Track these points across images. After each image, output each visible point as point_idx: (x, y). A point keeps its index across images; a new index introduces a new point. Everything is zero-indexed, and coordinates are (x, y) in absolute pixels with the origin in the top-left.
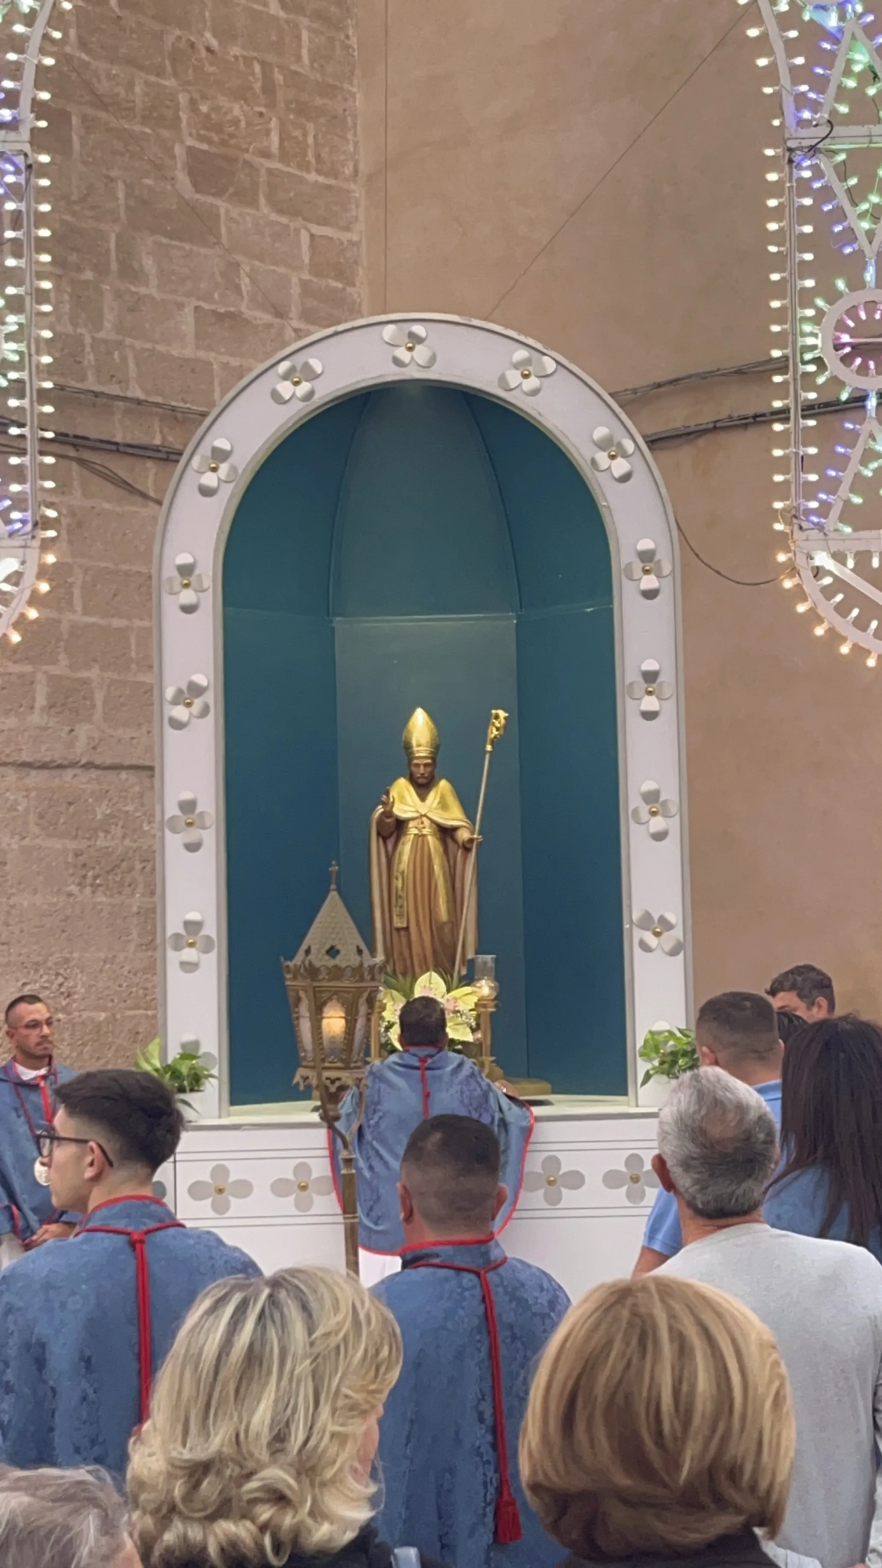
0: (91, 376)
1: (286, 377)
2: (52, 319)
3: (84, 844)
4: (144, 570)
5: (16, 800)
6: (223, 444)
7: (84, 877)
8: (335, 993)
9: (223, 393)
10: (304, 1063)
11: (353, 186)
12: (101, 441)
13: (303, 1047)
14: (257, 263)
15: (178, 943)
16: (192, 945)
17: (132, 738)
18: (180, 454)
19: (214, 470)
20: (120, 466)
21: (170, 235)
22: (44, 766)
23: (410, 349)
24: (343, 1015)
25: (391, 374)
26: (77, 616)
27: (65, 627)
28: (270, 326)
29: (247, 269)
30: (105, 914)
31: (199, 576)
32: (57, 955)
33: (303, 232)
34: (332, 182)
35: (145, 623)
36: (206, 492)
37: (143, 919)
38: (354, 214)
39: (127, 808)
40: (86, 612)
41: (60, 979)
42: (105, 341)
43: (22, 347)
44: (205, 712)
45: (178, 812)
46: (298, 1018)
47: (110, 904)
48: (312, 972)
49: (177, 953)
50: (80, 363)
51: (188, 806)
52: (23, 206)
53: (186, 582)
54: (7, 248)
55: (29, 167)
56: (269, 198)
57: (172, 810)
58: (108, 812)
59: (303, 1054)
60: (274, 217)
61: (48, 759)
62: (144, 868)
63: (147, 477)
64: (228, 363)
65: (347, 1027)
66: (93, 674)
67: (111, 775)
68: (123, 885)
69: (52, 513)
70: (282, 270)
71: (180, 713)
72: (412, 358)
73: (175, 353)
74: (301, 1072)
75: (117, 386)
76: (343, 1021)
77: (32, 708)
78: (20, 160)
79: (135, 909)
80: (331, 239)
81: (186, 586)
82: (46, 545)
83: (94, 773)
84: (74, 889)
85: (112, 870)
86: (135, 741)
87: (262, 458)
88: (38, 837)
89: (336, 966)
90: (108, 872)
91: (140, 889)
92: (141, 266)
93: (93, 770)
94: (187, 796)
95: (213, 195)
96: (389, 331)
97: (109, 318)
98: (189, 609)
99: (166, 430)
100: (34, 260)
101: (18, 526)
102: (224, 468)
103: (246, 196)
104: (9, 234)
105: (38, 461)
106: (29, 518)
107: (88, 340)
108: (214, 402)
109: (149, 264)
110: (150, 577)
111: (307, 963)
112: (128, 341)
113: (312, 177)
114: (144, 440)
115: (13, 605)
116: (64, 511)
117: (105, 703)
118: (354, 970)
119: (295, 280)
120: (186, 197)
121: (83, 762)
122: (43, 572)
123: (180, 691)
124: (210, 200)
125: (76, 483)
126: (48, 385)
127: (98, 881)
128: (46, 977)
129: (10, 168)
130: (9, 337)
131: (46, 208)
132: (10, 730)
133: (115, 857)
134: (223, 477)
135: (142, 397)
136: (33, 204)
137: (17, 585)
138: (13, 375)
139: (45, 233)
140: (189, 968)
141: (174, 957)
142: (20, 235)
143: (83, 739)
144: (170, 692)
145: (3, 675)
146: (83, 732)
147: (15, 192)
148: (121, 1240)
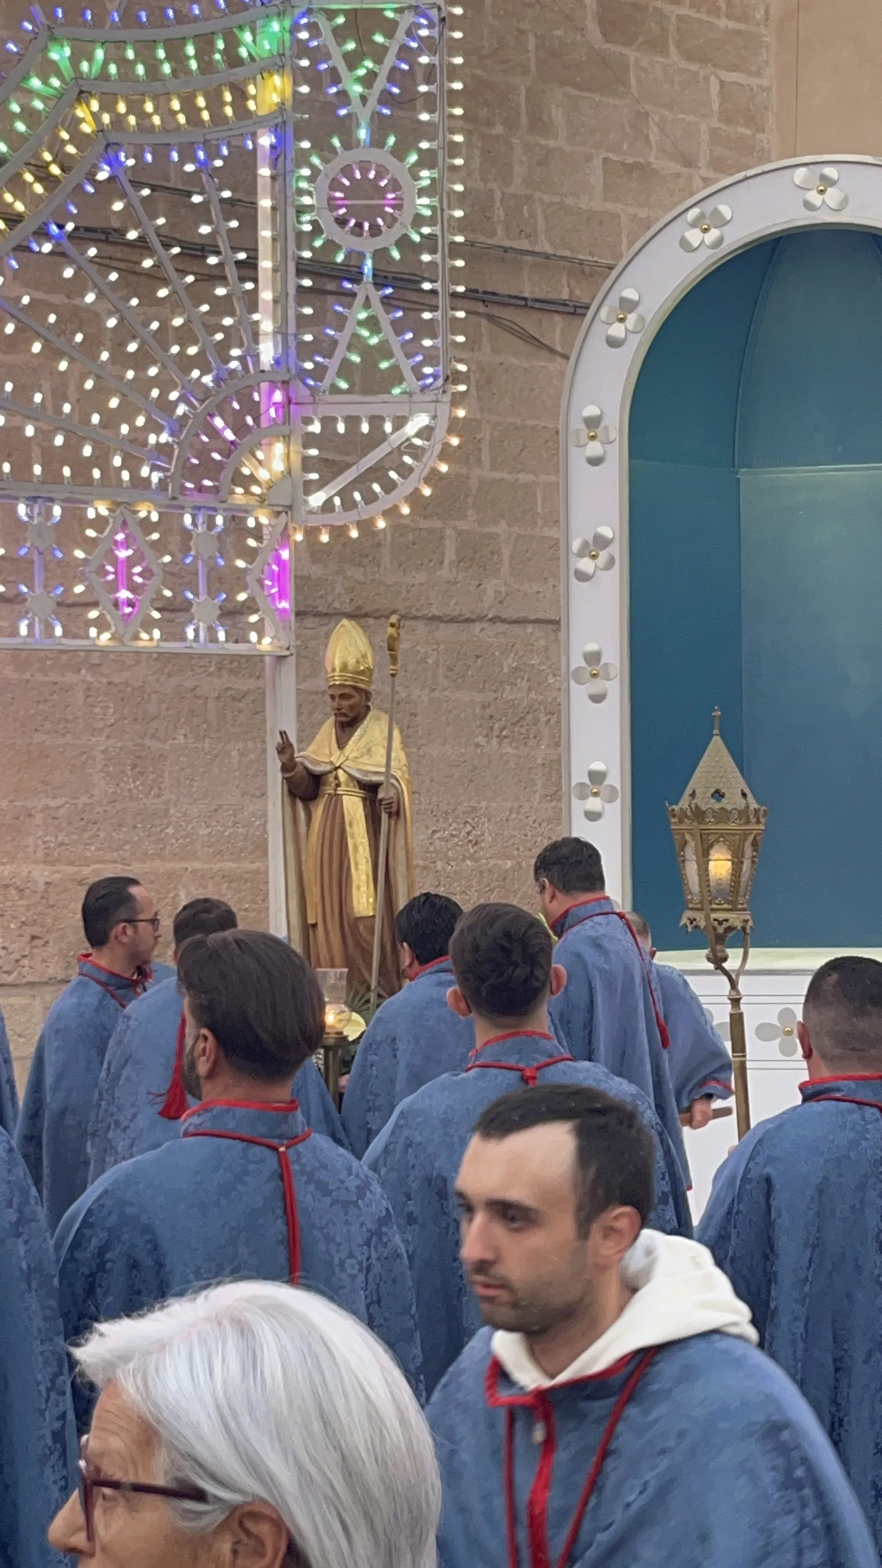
0: (500, 230)
1: (694, 225)
2: (463, 174)
3: (491, 696)
4: (550, 424)
5: (427, 653)
6: (631, 294)
7: (491, 728)
8: (722, 835)
9: (630, 245)
10: (691, 906)
11: (764, 31)
12: (510, 297)
13: (689, 889)
14: (667, 113)
15: (583, 793)
16: (596, 794)
17: (538, 592)
18: (588, 308)
19: (622, 320)
20: (528, 321)
21: (579, 87)
22: (452, 620)
23: (822, 192)
24: (730, 857)
25: (803, 218)
26: (485, 472)
27: (473, 484)
28: (678, 176)
29: (656, 119)
30: (511, 764)
31: (606, 428)
32: (466, 804)
33: (712, 78)
34: (742, 26)
35: (552, 478)
36: (614, 343)
37: (547, 770)
38: (765, 57)
39: (533, 662)
40: (494, 467)
41: (469, 828)
42: (514, 196)
43: (435, 202)
44: (610, 563)
45: (583, 664)
46: (684, 861)
47: (516, 755)
48: (699, 815)
49: (582, 802)
50: (489, 218)
51: (593, 658)
52: (436, 60)
53: (592, 434)
54: (419, 103)
55: (443, 20)
56: (678, 46)
57: (577, 661)
58: (514, 665)
59: (689, 897)
60: (683, 64)
61: (456, 613)
62: (549, 720)
63: (555, 331)
64: (635, 215)
65: (733, 869)
66: (501, 528)
67: (516, 629)
68: (529, 738)
69: (462, 368)
70: (690, 118)
71: (586, 565)
72: (823, 201)
73: (582, 205)
74: (687, 914)
75: (526, 241)
76: (730, 863)
77: (442, 563)
78: (434, 13)
79: (540, 761)
80: (742, 85)
81: (593, 438)
82: (457, 400)
83: (501, 627)
84: (481, 740)
85: (519, 721)
86: (540, 596)
87: (670, 306)
88: (445, 689)
89: (722, 809)
90: (514, 724)
91: (545, 741)
92: (550, 119)
93: (499, 624)
94: (592, 647)
95: (624, 44)
96: (800, 175)
97: (519, 172)
98: (595, 461)
99: (573, 283)
100: (446, 114)
101: (430, 381)
102: (632, 318)
103: (657, 46)
104: (423, 88)
105: (449, 316)
106: (441, 373)
107: (498, 195)
108: (621, 254)
109: (558, 116)
110: (557, 433)
111: (693, 806)
112: (537, 195)
113: (723, 22)
114: (552, 296)
115: (424, 460)
116: (474, 368)
117: (512, 557)
118: (740, 812)
119: (703, 128)
120: (596, 47)
121: (490, 616)
122: (454, 426)
123: (586, 544)
124: (619, 49)
125: (485, 339)
126: (460, 239)
127: (504, 733)
128: (454, 825)
129: (424, 21)
130: (422, 192)
131: (458, 60)
132: (421, 584)
133: (520, 709)
134: (630, 327)
135: (550, 251)
136: (446, 57)
137: (428, 440)
138: (426, 230)
139: (458, 86)
140: (594, 816)
141: (578, 807)
142: (433, 88)
143: (490, 593)
144: (576, 545)
145: (414, 530)
146: (491, 587)
147: (429, 45)
148: (513, 1076)
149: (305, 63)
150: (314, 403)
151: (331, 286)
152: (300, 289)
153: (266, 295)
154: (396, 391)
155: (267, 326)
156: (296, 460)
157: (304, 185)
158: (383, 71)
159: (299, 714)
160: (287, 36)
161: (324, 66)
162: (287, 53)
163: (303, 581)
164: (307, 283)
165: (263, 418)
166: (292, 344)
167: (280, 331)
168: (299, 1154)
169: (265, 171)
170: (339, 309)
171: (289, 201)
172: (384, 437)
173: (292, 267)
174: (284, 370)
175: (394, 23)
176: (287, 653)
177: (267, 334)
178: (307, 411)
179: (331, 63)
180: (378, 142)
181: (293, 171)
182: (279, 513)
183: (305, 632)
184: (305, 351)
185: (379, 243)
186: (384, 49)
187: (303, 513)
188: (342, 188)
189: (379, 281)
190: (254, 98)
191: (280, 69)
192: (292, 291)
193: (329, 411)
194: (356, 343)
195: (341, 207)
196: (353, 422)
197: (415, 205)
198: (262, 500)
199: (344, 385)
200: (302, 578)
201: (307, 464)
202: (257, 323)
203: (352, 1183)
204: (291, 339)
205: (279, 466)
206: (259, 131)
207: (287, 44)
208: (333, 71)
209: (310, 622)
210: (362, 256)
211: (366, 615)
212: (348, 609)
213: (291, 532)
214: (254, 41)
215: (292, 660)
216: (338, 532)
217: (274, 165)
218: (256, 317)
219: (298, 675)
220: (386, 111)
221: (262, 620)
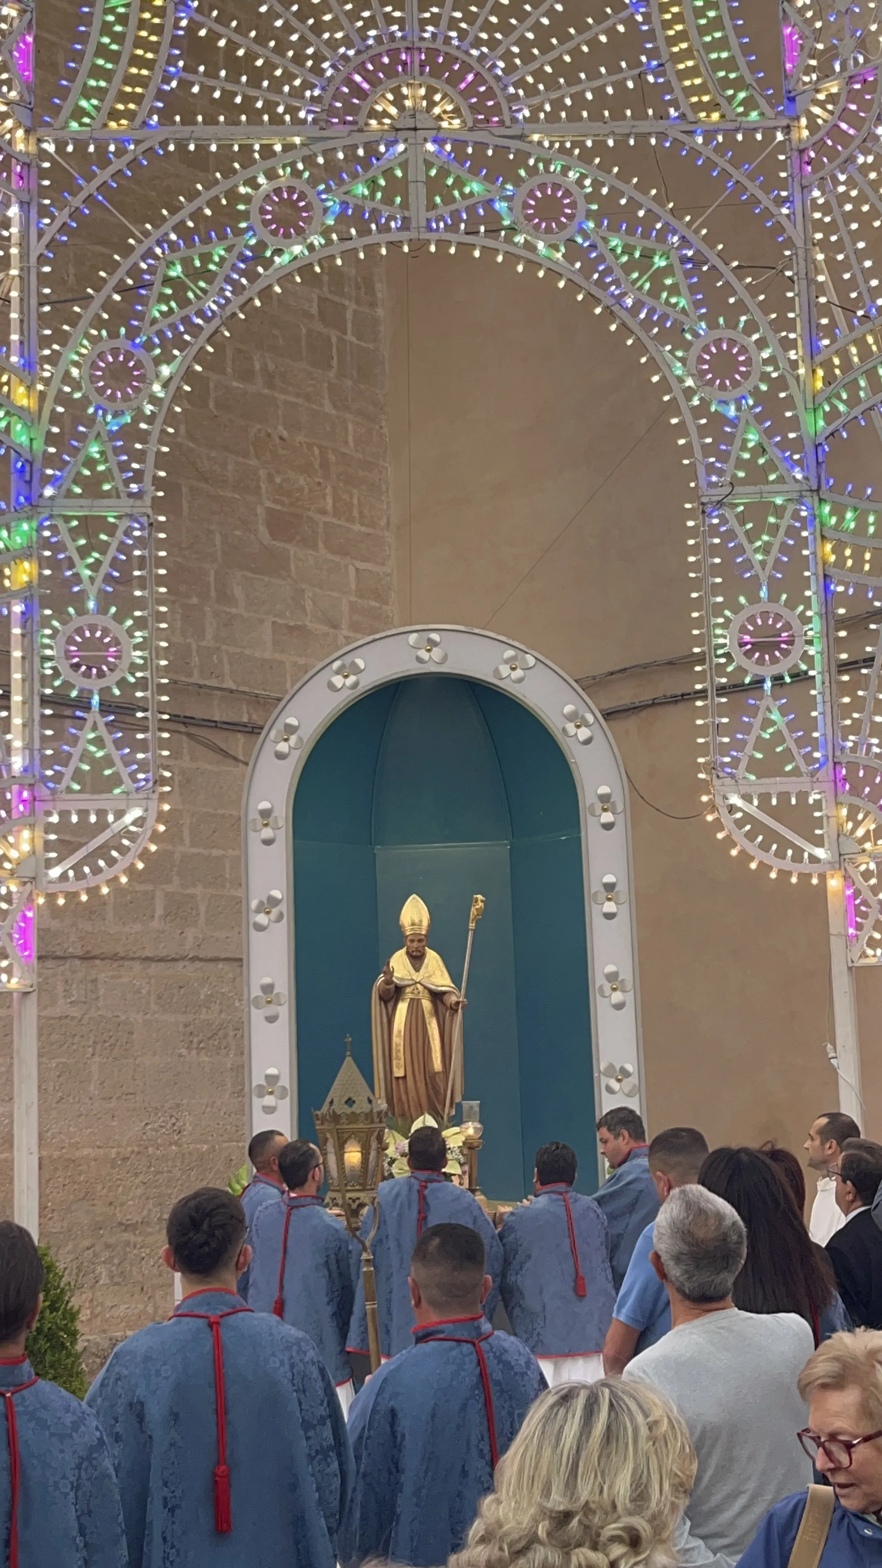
0: (196, 673)
1: (337, 672)
2: (168, 633)
3: (191, 1017)
4: (235, 813)
5: (141, 985)
6: (293, 721)
7: (191, 1042)
8: (353, 1133)
9: (293, 684)
10: (332, 1188)
11: (386, 534)
12: (204, 720)
14: (317, 590)
15: (261, 1092)
16: (271, 1093)
17: (227, 938)
18: (262, 728)
19: (286, 740)
20: (218, 738)
21: (254, 571)
22: (161, 960)
23: (429, 651)
24: (360, 1150)
25: (415, 669)
26: (186, 848)
27: (177, 856)
28: (327, 634)
29: (310, 595)
30: (206, 1070)
31: (276, 818)
32: (171, 1102)
33: (351, 567)
34: (371, 531)
35: (236, 853)
36: (280, 756)
37: (235, 1074)
38: (387, 553)
39: (223, 990)
40: (192, 846)
41: (174, 1120)
42: (207, 648)
43: (145, 654)
44: (280, 918)
45: (260, 993)
47: (210, 1063)
48: (336, 1118)
49: (260, 1099)
50: (188, 663)
51: (268, 989)
52: (146, 553)
53: (265, 822)
54: (135, 582)
55: (151, 525)
56: (325, 543)
57: (256, 992)
58: (209, 993)
60: (330, 556)
61: (164, 955)
62: (236, 1035)
63: (238, 746)
64: (296, 662)
65: (363, 1158)
66: (198, 890)
67: (211, 965)
68: (220, 1048)
69: (167, 774)
70: (335, 594)
71: (262, 919)
72: (430, 657)
73: (258, 655)
74: (330, 1195)
75: (215, 680)
76: (360, 1154)
77: (153, 917)
78: (144, 520)
79: (229, 1066)
80: (371, 571)
81: (266, 825)
82: (163, 797)
83: (198, 964)
84: (183, 1051)
85: (212, 1036)
86: (228, 940)
87: (320, 731)
88: (155, 1013)
89: (353, 1113)
90: (209, 1038)
91: (233, 1051)
92: (233, 593)
93: (197, 962)
94: (267, 980)
95: (285, 541)
96: (413, 638)
97: (210, 632)
98: (268, 842)
99: (252, 711)
100: (154, 591)
101: (143, 783)
102: (293, 739)
103: (309, 543)
104: (137, 573)
105: (157, 736)
106: (151, 778)
107: (194, 647)
108: (286, 690)
109: (238, 592)
110: (239, 819)
111: (331, 1111)
112: (224, 647)
113: (357, 527)
114: (235, 719)
115: (139, 841)
116: (176, 772)
117: (207, 912)
118: (366, 1115)
119: (345, 601)
120: (265, 543)
121: (191, 956)
122: (161, 817)
123: (261, 903)
124: (282, 545)
125: (185, 751)
126: (165, 681)
127: (201, 1045)
128: (162, 1119)
129: (136, 525)
130: (137, 647)
131: (163, 554)
132: (137, 933)
133: (214, 1027)
134: (292, 745)
135: (234, 687)
136: (154, 551)
137: (141, 826)
138: (139, 674)
139: (162, 572)
140: (269, 1110)
141: (257, 1103)
142: (144, 573)
143: (190, 939)
144: (254, 904)
145: (131, 892)
146: (191, 934)
147: (140, 542)
148: (202, 1323)
149: (47, 553)
150: (53, 800)
151: (68, 712)
152: (43, 716)
153: (17, 721)
154: (117, 791)
155: (17, 744)
156: (39, 844)
157: (47, 641)
158: (107, 560)
159: (40, 1035)
160: (34, 533)
161: (62, 556)
162: (35, 546)
163: (44, 933)
164: (48, 712)
165: (14, 812)
166: (37, 757)
167: (28, 747)
168: (23, 1398)
169: (17, 631)
170: (74, 731)
171: (35, 652)
172: (107, 826)
173: (37, 700)
174: (30, 776)
175: (115, 526)
176: (31, 990)
177: (17, 749)
178: (48, 807)
179: (67, 553)
180: (102, 610)
181: (38, 631)
182: (25, 883)
183: (45, 971)
184: (47, 762)
185: (103, 683)
186: (107, 544)
187: (44, 883)
188: (76, 644)
189: (104, 708)
190: (9, 578)
191: (28, 557)
192: (37, 718)
193: (65, 806)
194: (86, 756)
195: (74, 657)
196: (83, 814)
197: (130, 656)
198: (12, 873)
199: (76, 787)
200: (43, 930)
201: (48, 846)
202: (9, 741)
203: (68, 1419)
204: (36, 753)
205: (26, 847)
206: (13, 602)
207: (34, 539)
208: (70, 559)
209: (50, 964)
210: (91, 692)
211: (94, 958)
212: (80, 953)
213: (34, 897)
214: (9, 536)
215: (34, 997)
216: (72, 896)
217: (24, 626)
218: (9, 737)
219: (39, 1005)
220: (109, 589)
221: (10, 965)
